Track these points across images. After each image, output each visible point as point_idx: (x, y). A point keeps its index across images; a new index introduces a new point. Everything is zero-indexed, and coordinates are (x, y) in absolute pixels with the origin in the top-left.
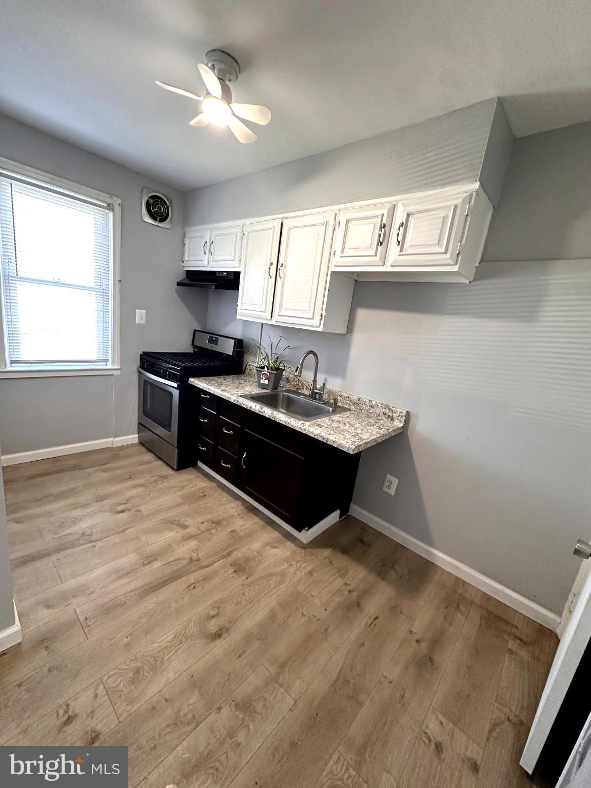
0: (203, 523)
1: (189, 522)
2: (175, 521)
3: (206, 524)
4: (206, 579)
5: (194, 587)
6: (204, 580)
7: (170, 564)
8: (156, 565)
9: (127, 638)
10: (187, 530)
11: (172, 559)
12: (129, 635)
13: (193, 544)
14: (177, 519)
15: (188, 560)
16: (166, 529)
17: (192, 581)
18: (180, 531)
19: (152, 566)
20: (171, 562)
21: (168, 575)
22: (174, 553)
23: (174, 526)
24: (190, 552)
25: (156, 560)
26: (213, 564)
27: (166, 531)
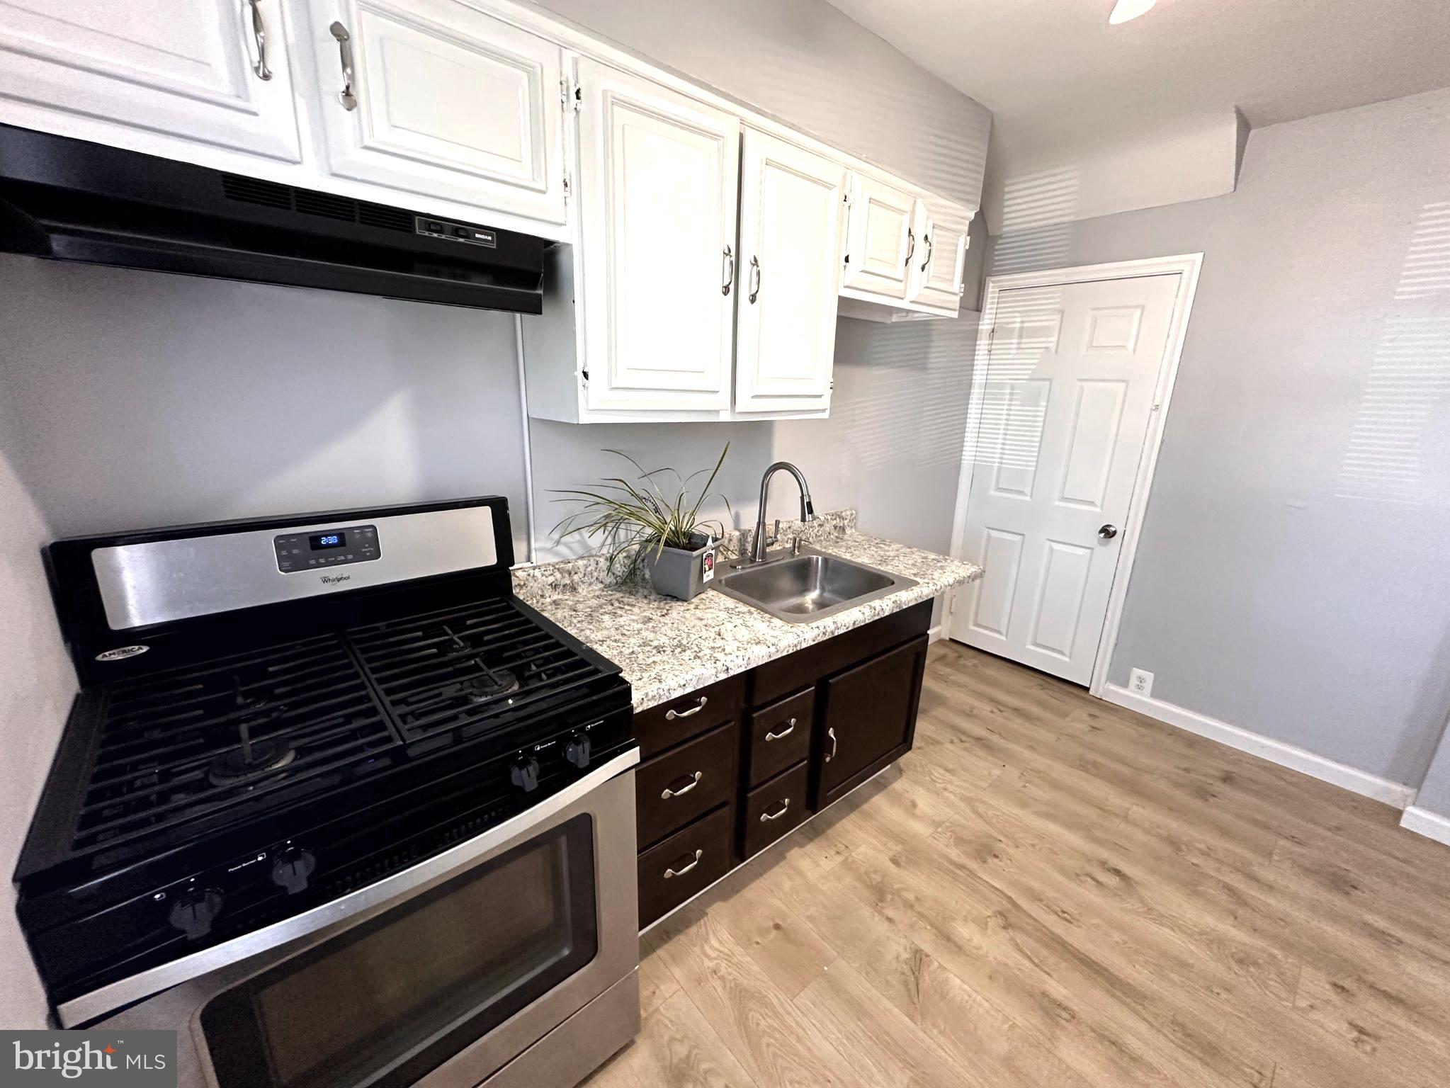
0: (890, 920)
1: (896, 948)
2: (906, 983)
3: (890, 913)
4: (1037, 898)
5: (1064, 912)
6: (1040, 900)
7: (1039, 963)
8: (1057, 990)
9: (1218, 994)
10: (926, 948)
11: (1026, 962)
12: (1212, 991)
13: (964, 931)
14: (894, 980)
15: (1010, 931)
16: (943, 997)
17: (1054, 917)
18: (936, 964)
19: (1065, 997)
20: (1033, 963)
21: (1065, 960)
22: (1011, 963)
23: (926, 980)
24: (989, 932)
25: (1044, 994)
26: (997, 889)
27: (951, 995)
